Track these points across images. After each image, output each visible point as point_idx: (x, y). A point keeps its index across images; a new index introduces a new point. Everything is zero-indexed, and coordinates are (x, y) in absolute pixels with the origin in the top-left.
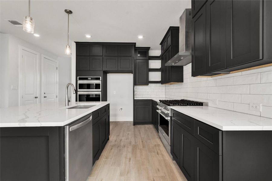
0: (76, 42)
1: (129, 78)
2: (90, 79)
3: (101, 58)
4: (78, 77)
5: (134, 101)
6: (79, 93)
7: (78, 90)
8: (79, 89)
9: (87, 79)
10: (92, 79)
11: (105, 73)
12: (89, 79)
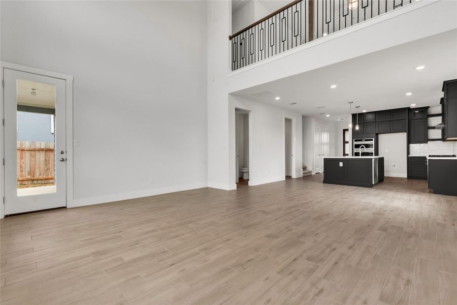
0: (352, 114)
1: (402, 137)
3: (374, 124)
4: (354, 140)
5: (408, 158)
6: (355, 151)
8: (355, 148)
9: (361, 140)
10: (366, 140)
11: (377, 135)
12: (363, 140)
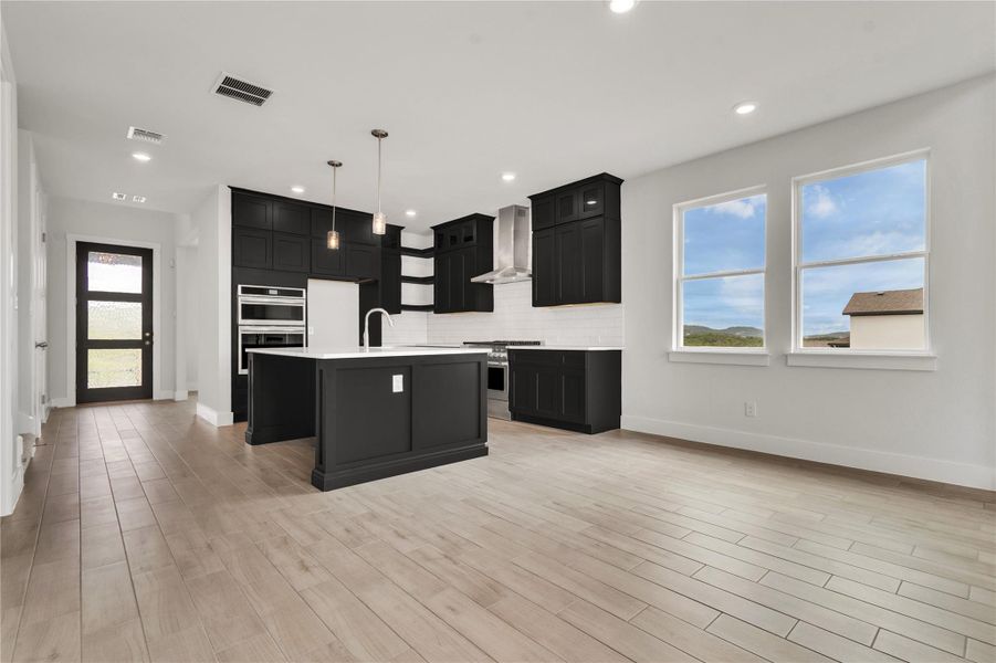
0: (233, 188)
2: (276, 292)
4: (240, 287)
6: (242, 330)
7: (240, 321)
8: (243, 318)
9: (264, 292)
10: (281, 293)
12: (271, 292)
